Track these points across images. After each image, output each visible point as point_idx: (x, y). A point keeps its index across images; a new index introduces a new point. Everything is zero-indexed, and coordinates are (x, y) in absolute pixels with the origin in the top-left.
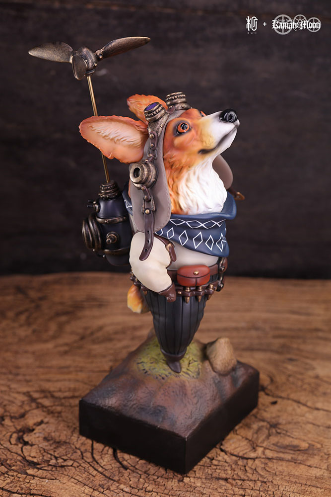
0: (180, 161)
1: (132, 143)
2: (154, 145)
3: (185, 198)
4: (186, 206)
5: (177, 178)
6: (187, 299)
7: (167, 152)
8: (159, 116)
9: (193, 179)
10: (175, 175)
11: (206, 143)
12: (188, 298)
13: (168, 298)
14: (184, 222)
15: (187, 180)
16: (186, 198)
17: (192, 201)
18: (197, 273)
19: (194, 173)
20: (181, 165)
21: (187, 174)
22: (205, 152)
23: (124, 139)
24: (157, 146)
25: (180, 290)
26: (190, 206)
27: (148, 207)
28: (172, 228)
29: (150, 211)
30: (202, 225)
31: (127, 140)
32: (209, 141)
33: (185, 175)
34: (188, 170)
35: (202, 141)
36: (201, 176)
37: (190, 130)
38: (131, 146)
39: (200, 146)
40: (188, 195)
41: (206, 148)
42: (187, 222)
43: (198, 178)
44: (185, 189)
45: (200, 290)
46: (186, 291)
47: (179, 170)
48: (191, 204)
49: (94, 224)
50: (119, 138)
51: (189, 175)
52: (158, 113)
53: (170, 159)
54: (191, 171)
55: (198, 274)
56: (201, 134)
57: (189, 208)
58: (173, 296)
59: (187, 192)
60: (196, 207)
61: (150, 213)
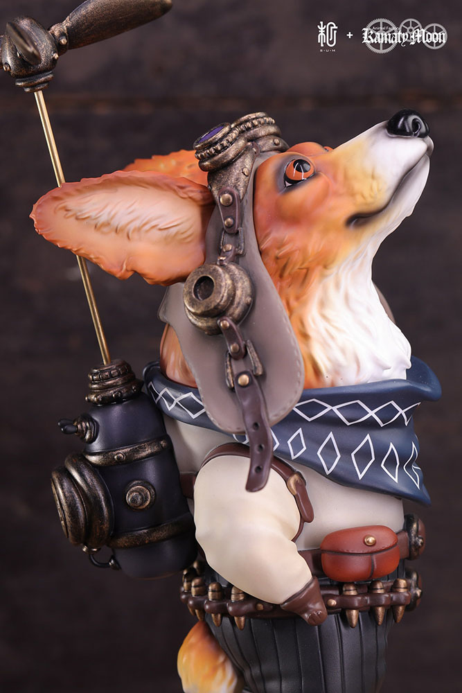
0: (304, 250)
1: (174, 230)
2: (234, 219)
3: (325, 345)
4: (329, 365)
5: (298, 298)
6: (351, 616)
7: (267, 236)
8: (231, 152)
9: (336, 298)
10: (291, 292)
11: (363, 196)
12: (354, 612)
13: (306, 615)
14: (329, 408)
15: (322, 304)
16: (329, 346)
17: (343, 351)
18: (371, 540)
19: (337, 286)
20: (305, 265)
21: (321, 286)
22: (360, 219)
23: (153, 223)
24: (241, 224)
25: (333, 597)
26: (339, 365)
27: (243, 369)
28: (300, 431)
29: (250, 376)
30: (372, 413)
31: (159, 227)
32: (371, 189)
33: (316, 291)
34: (323, 276)
35: (352, 194)
36: (352, 292)
37: (316, 175)
38: (172, 240)
39: (348, 208)
40: (332, 337)
41: (365, 209)
42: (335, 409)
43: (347, 298)
44: (322, 324)
45: (379, 591)
46: (347, 593)
47: (301, 279)
48: (340, 358)
49: (86, 473)
50: (137, 224)
51: (325, 290)
52: (232, 143)
53: (277, 252)
54: (330, 281)
55: (374, 544)
56: (346, 177)
57: (337, 370)
58: (317, 607)
59: (327, 331)
60: (354, 366)
61: (251, 382)
